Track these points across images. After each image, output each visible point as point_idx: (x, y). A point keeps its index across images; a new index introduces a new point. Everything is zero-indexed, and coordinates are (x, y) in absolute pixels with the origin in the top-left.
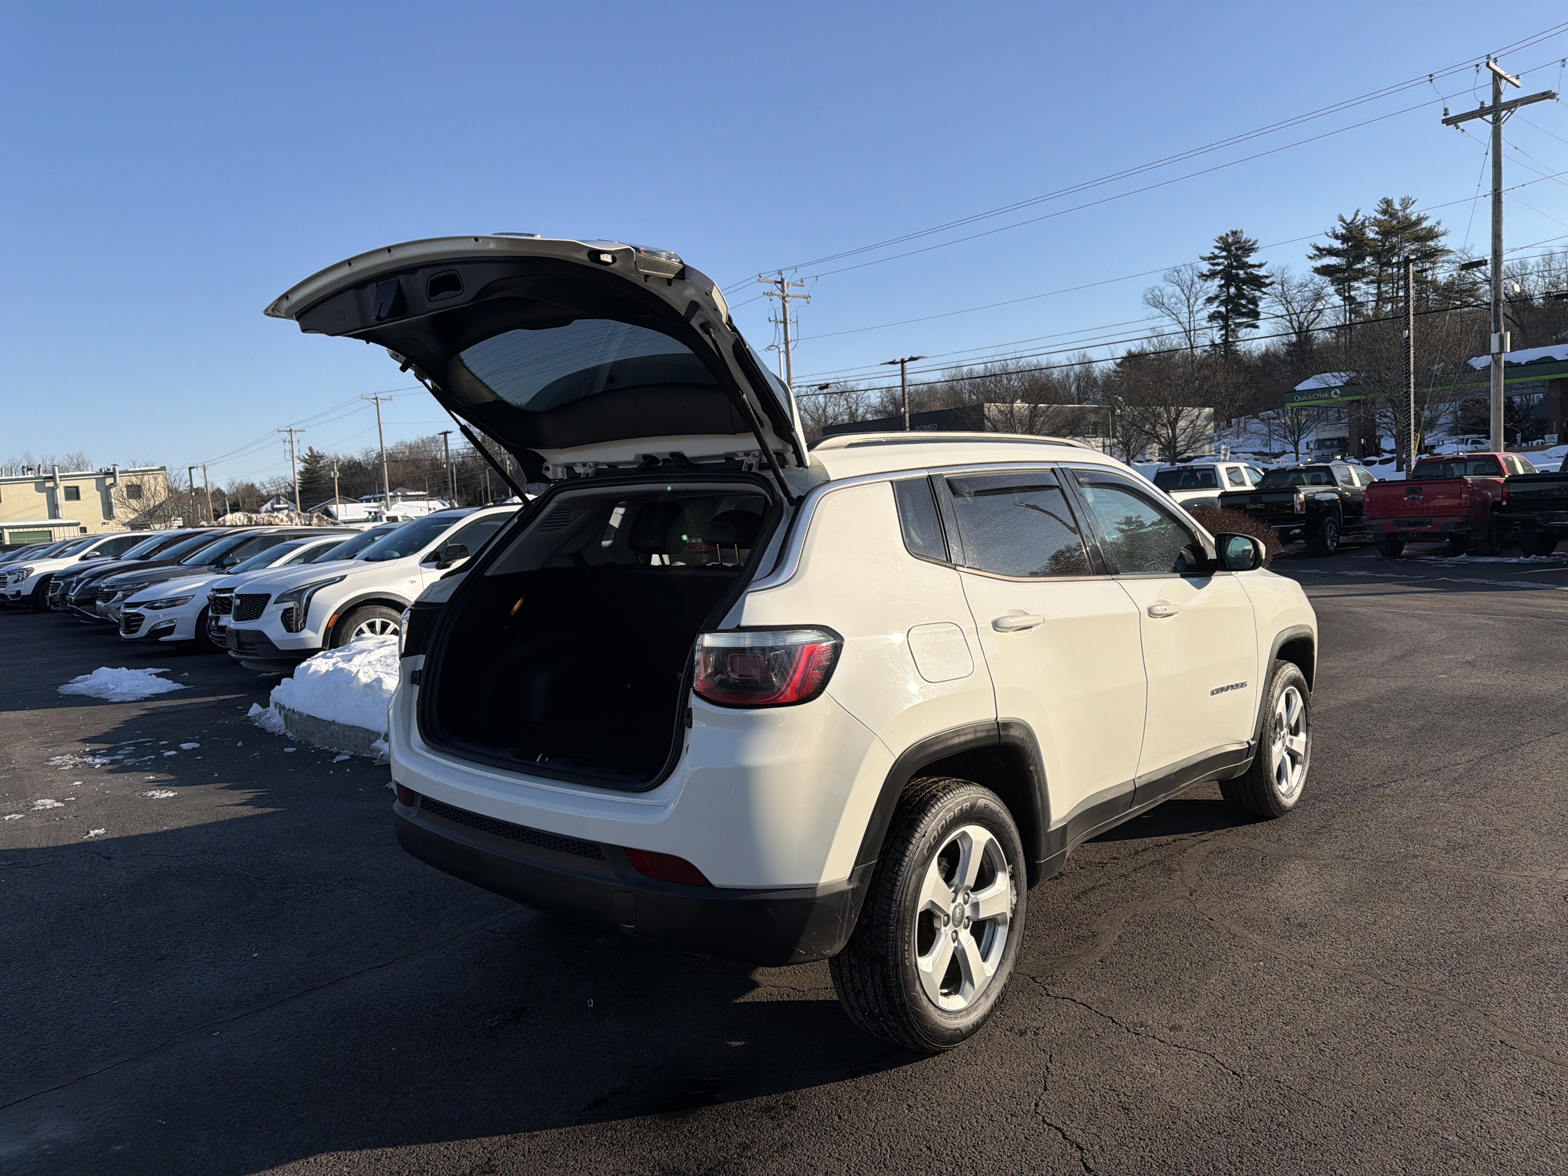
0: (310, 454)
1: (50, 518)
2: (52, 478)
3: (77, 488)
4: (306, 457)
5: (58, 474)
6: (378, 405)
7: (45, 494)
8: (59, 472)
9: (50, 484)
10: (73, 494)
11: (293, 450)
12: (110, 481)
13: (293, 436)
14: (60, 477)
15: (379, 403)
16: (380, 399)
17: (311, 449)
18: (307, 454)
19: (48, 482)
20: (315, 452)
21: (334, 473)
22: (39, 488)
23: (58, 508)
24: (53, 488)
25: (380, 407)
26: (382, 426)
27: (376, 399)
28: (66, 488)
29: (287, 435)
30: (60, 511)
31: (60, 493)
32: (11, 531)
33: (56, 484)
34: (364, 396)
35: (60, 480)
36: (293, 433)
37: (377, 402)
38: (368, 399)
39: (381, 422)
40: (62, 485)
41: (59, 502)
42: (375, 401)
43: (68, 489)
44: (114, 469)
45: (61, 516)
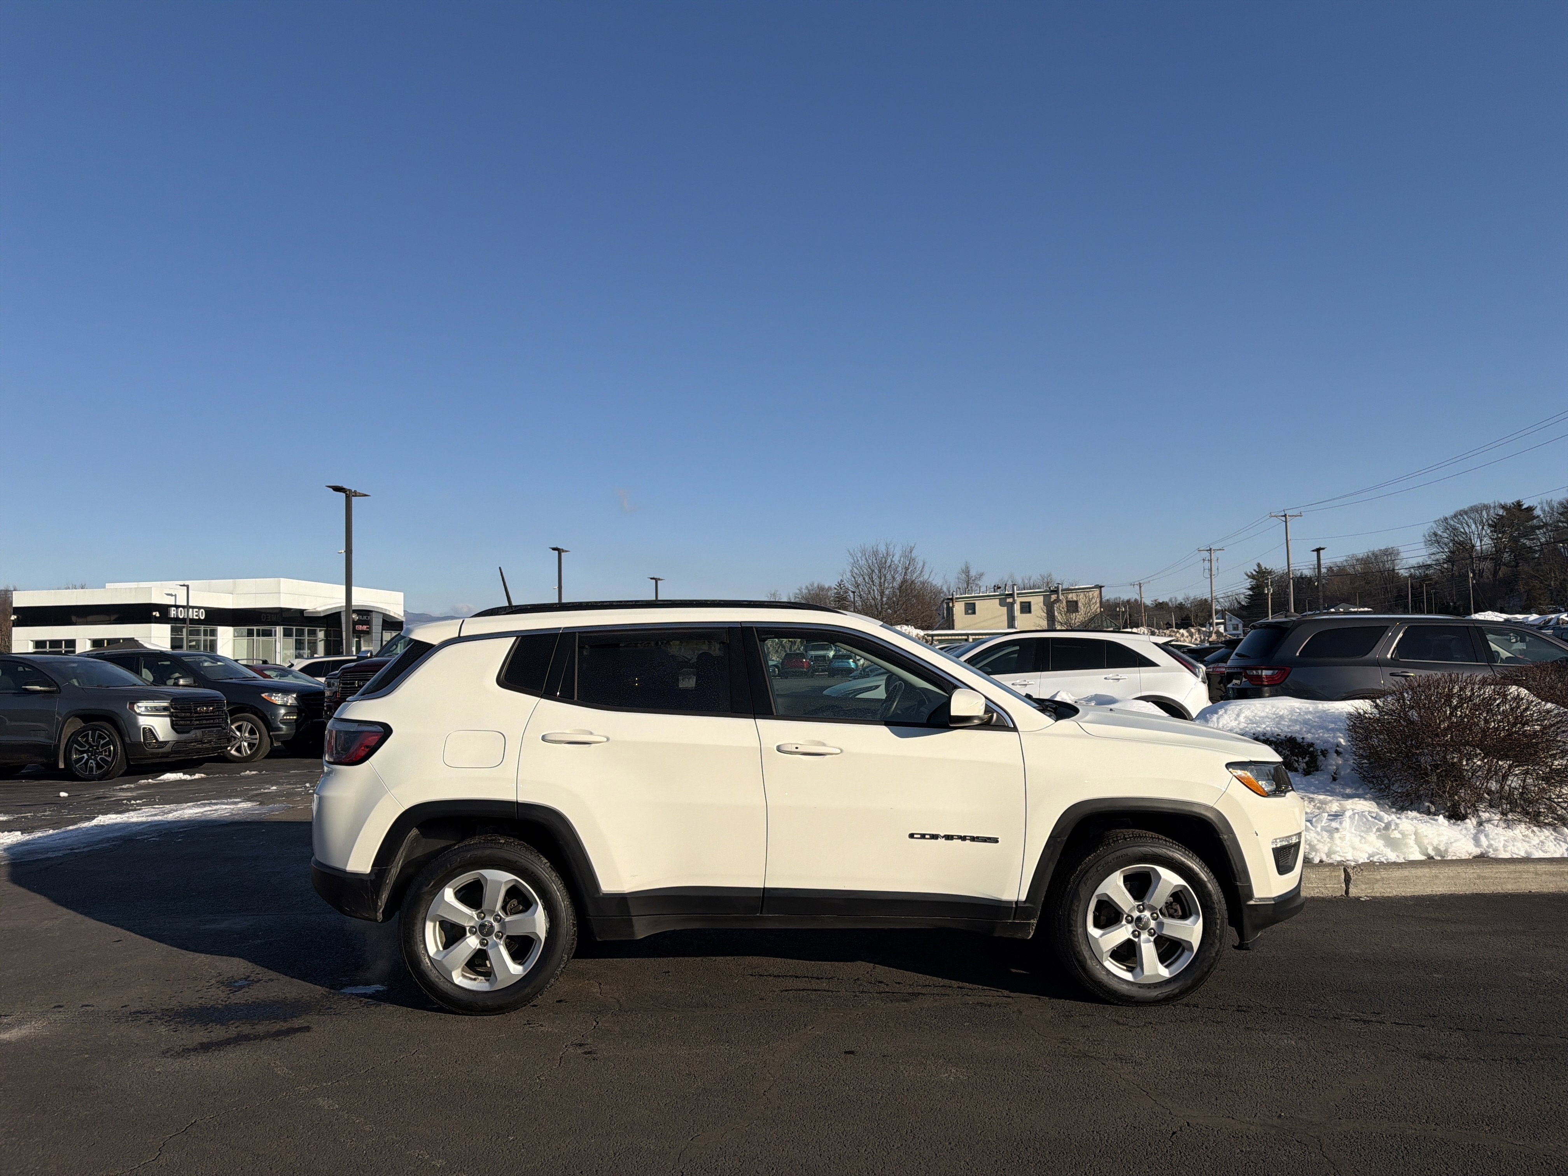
0: (1257, 570)
1: (1009, 627)
2: (1012, 595)
3: (1029, 603)
4: (1254, 573)
5: (1016, 592)
6: (1286, 522)
7: (1006, 608)
8: (1017, 590)
9: (1010, 600)
10: (1026, 608)
11: (1211, 568)
12: (1054, 597)
13: (1212, 554)
14: (1018, 594)
15: (1288, 520)
16: (1289, 516)
17: (1259, 565)
18: (1255, 570)
19: (1009, 598)
20: (1263, 568)
21: (1268, 590)
22: (1002, 603)
23: (1014, 620)
24: (1012, 603)
25: (1288, 524)
26: (1290, 543)
27: (1285, 516)
28: (1021, 603)
29: (1207, 554)
30: (1016, 622)
31: (1017, 607)
32: (974, 637)
33: (1014, 600)
34: (1273, 514)
35: (1017, 597)
36: (1212, 552)
37: (1286, 518)
38: (1276, 517)
39: (1289, 539)
40: (1019, 600)
41: (1016, 615)
42: (1284, 518)
43: (1023, 604)
44: (1058, 588)
45: (1016, 626)
